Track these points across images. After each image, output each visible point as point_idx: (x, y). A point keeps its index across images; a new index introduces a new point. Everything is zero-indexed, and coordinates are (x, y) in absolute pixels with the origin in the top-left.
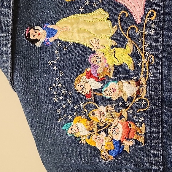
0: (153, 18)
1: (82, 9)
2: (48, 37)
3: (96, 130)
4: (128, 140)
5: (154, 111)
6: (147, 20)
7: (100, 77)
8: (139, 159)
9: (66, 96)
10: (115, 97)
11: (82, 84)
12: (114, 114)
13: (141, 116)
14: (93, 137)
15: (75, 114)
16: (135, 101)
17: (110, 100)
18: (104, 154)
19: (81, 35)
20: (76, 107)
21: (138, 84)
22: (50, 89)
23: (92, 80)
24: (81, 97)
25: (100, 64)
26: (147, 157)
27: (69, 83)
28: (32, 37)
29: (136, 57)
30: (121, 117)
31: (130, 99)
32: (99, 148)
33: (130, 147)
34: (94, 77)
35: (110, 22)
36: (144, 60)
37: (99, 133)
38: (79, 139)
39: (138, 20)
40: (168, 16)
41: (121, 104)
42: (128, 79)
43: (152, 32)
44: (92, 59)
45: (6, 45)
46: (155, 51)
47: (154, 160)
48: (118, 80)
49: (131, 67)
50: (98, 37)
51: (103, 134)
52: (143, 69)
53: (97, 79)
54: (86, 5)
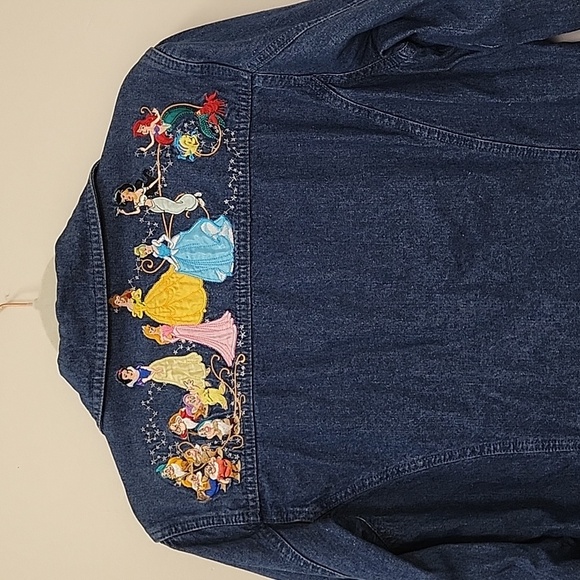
0: (242, 362)
1: (176, 352)
2: (141, 377)
3: (191, 470)
4: (225, 478)
5: (249, 448)
6: (237, 363)
7: (195, 417)
8: (236, 497)
9: (160, 437)
10: (210, 436)
11: (177, 423)
12: (210, 452)
13: (236, 453)
14: (189, 479)
15: (170, 455)
16: (230, 439)
17: (205, 438)
18: (201, 495)
19: (176, 376)
20: (170, 448)
21: (232, 422)
22: (143, 430)
23: (186, 420)
24: (176, 437)
25: (194, 404)
26: (243, 494)
27: (164, 423)
28: (124, 378)
29: (229, 397)
30: (217, 455)
31: (225, 438)
32: (196, 489)
33: (227, 485)
34: (189, 417)
35: (203, 365)
36: (237, 400)
37: (195, 473)
38: (174, 481)
39: (230, 364)
40: (256, 359)
41: (216, 442)
42: (222, 418)
43: (243, 374)
44: (186, 399)
45: (98, 388)
46: (246, 391)
47: (251, 496)
48: (212, 419)
49: (225, 406)
50: (192, 378)
51: (199, 473)
52: (236, 409)
53: (192, 419)
54: (180, 349)
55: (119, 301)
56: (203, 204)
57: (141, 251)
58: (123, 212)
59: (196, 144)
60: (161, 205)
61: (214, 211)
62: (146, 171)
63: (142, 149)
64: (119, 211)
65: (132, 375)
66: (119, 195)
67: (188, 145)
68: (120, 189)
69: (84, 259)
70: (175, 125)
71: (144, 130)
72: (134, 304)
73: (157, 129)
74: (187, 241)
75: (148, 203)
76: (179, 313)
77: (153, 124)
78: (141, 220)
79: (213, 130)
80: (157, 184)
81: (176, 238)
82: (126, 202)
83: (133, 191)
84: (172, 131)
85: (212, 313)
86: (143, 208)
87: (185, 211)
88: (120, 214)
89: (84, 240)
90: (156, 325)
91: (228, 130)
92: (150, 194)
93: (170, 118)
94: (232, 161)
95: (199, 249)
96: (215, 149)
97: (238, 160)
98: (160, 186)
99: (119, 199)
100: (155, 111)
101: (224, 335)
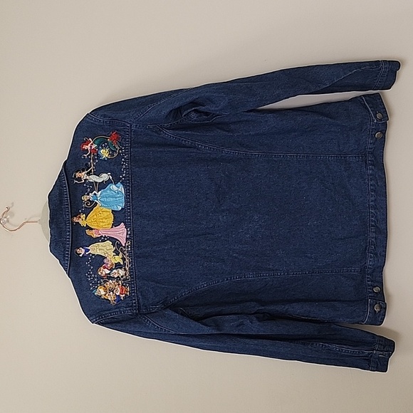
0: (129, 244)
1: (100, 241)
2: (85, 252)
3: (108, 291)
4: (122, 294)
5: (133, 281)
6: (127, 245)
8: (127, 302)
9: (94, 278)
10: (116, 276)
11: (101, 271)
12: (116, 283)
13: (127, 283)
14: (107, 295)
15: (99, 285)
16: (124, 277)
17: (114, 277)
18: (112, 302)
19: (101, 251)
20: (99, 282)
21: (125, 269)
22: (87, 275)
23: (105, 270)
24: (101, 277)
25: (109, 263)
26: (131, 301)
27: (96, 272)
28: (78, 253)
29: (124, 259)
30: (119, 284)
31: (122, 277)
32: (110, 299)
33: (124, 297)
34: (106, 268)
35: (112, 246)
36: (127, 260)
37: (110, 292)
38: (101, 296)
39: (124, 245)
40: (135, 243)
41: (118, 279)
42: (121, 268)
43: (129, 249)
44: (105, 261)
45: (67, 257)
46: (131, 256)
47: (134, 301)
48: (117, 269)
49: (122, 263)
50: (108, 252)
52: (127, 264)
53: (108, 269)
54: (102, 239)
55: (75, 220)
56: (111, 178)
57: (85, 198)
58: (77, 182)
59: (108, 153)
60: (93, 178)
61: (116, 180)
62: (86, 164)
63: (85, 155)
64: (75, 181)
65: (82, 251)
66: (75, 174)
67: (104, 153)
68: (76, 172)
69: (61, 202)
70: (99, 145)
71: (85, 147)
72: (82, 221)
73: (91, 147)
74: (104, 193)
75: (88, 177)
76: (101, 224)
77: (89, 145)
78: (85, 185)
79: (115, 147)
81: (100, 192)
82: (78, 177)
83: (81, 173)
84: (98, 148)
85: (116, 223)
86: (85, 180)
87: (103, 181)
89: (61, 194)
90: (92, 229)
91: (121, 147)
92: (89, 174)
93: (96, 142)
94: (123, 160)
95: (110, 197)
96: (116, 155)
97: (125, 159)
98: (92, 170)
99: (75, 176)
100: (90, 139)
101: (121, 233)
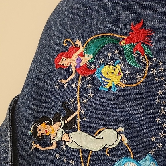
56: (125, 141)
58: (38, 146)
59: (119, 74)
60: (79, 140)
62: (65, 104)
63: (63, 81)
64: (34, 146)
66: (35, 128)
68: (37, 122)
70: (98, 55)
71: (65, 62)
73: (78, 61)
75: (66, 137)
77: (75, 56)
78: (57, 156)
79: (138, 60)
80: (75, 118)
82: (43, 136)
83: (50, 124)
84: (95, 62)
86: (59, 143)
87: (105, 148)
88: (36, 149)
91: (155, 60)
92: (68, 128)
93: (92, 48)
94: (160, 93)
96: (140, 80)
98: (78, 120)
99: (35, 132)
100: (78, 42)
